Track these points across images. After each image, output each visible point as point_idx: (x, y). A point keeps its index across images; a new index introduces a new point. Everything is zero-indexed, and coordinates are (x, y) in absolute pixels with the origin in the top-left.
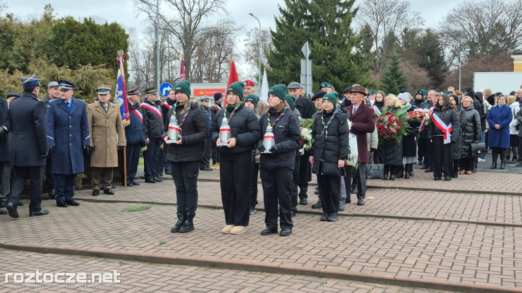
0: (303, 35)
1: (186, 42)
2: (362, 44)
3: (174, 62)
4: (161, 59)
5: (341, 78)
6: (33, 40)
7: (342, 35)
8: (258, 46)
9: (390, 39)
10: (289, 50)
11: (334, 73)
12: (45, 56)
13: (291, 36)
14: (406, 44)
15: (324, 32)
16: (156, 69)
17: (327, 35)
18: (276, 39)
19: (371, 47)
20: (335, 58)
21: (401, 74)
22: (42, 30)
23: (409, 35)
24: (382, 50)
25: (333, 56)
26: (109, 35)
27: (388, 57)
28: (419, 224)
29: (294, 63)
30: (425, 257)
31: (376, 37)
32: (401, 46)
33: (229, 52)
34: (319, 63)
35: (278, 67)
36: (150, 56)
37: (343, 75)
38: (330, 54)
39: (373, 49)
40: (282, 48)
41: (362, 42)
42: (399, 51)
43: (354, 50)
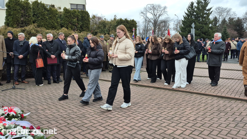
0: (192, 20)
1: (155, 25)
2: (214, 23)
3: (151, 31)
4: (147, 30)
5: (205, 35)
6: (111, 25)
7: (206, 20)
8: (177, 25)
9: (224, 21)
10: (187, 26)
11: (203, 33)
12: (114, 30)
13: (188, 21)
14: (230, 23)
15: (200, 19)
16: (145, 33)
17: (201, 20)
18: (183, 22)
19: (217, 24)
20: (203, 28)
21: (227, 33)
22: (113, 23)
23: (231, 20)
24: (221, 25)
25: (203, 27)
26: (131, 23)
27: (223, 27)
28: (227, 80)
29: (189, 30)
30: (228, 90)
31: (219, 21)
32: (228, 23)
33: (168, 27)
34: (198, 30)
35: (184, 32)
36: (144, 30)
37: (206, 33)
38: (202, 27)
39: (217, 25)
40: (185, 25)
41: (213, 22)
42: (227, 25)
43: (210, 25)
